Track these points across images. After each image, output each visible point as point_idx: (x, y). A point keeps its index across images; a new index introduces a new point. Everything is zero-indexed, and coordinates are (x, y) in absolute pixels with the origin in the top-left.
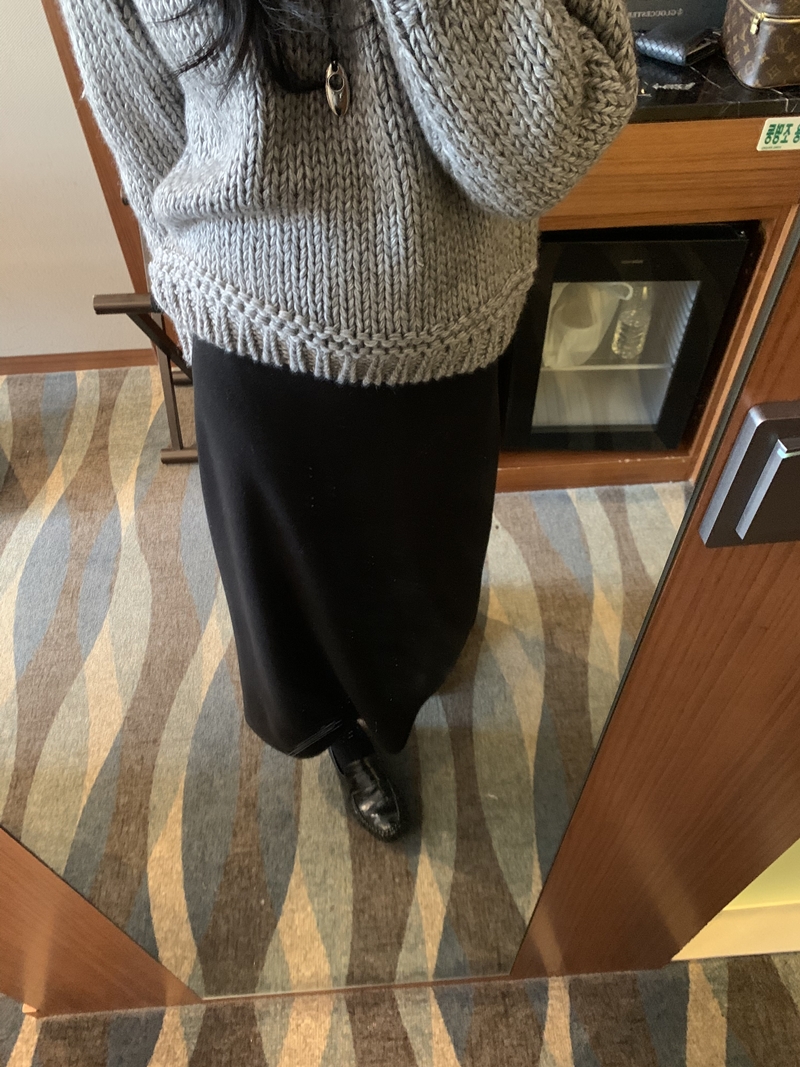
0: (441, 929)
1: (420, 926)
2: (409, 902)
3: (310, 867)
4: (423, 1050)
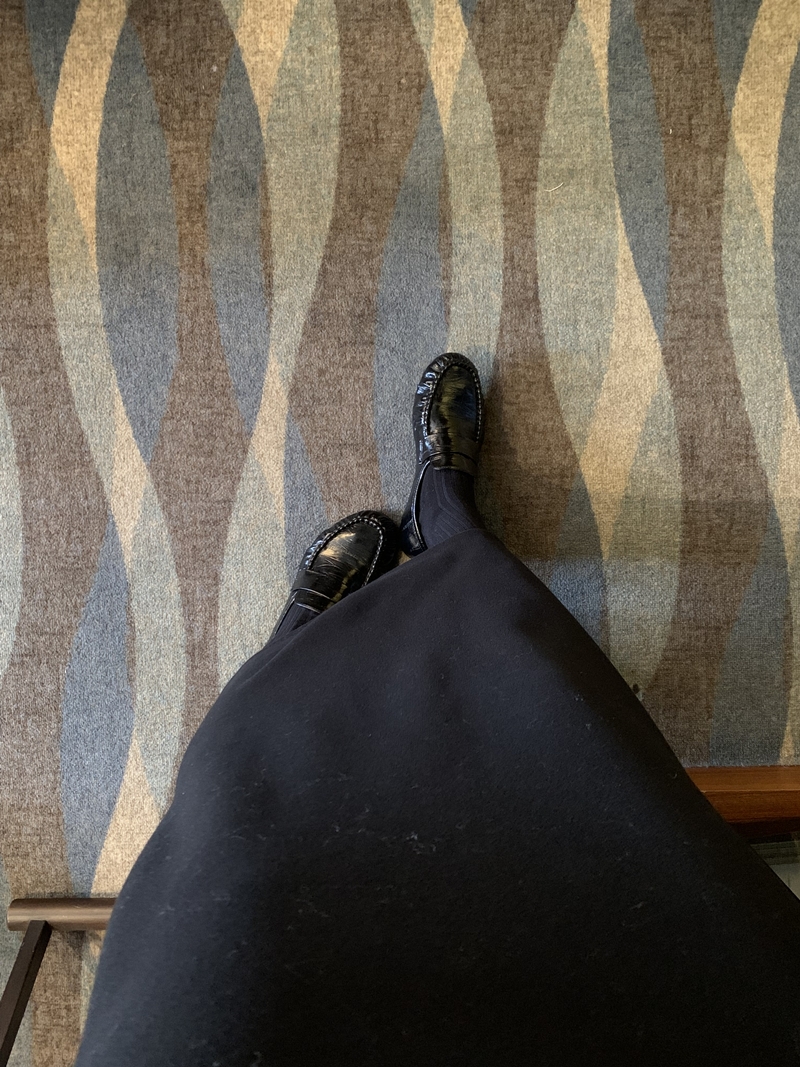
4: (423, 12)
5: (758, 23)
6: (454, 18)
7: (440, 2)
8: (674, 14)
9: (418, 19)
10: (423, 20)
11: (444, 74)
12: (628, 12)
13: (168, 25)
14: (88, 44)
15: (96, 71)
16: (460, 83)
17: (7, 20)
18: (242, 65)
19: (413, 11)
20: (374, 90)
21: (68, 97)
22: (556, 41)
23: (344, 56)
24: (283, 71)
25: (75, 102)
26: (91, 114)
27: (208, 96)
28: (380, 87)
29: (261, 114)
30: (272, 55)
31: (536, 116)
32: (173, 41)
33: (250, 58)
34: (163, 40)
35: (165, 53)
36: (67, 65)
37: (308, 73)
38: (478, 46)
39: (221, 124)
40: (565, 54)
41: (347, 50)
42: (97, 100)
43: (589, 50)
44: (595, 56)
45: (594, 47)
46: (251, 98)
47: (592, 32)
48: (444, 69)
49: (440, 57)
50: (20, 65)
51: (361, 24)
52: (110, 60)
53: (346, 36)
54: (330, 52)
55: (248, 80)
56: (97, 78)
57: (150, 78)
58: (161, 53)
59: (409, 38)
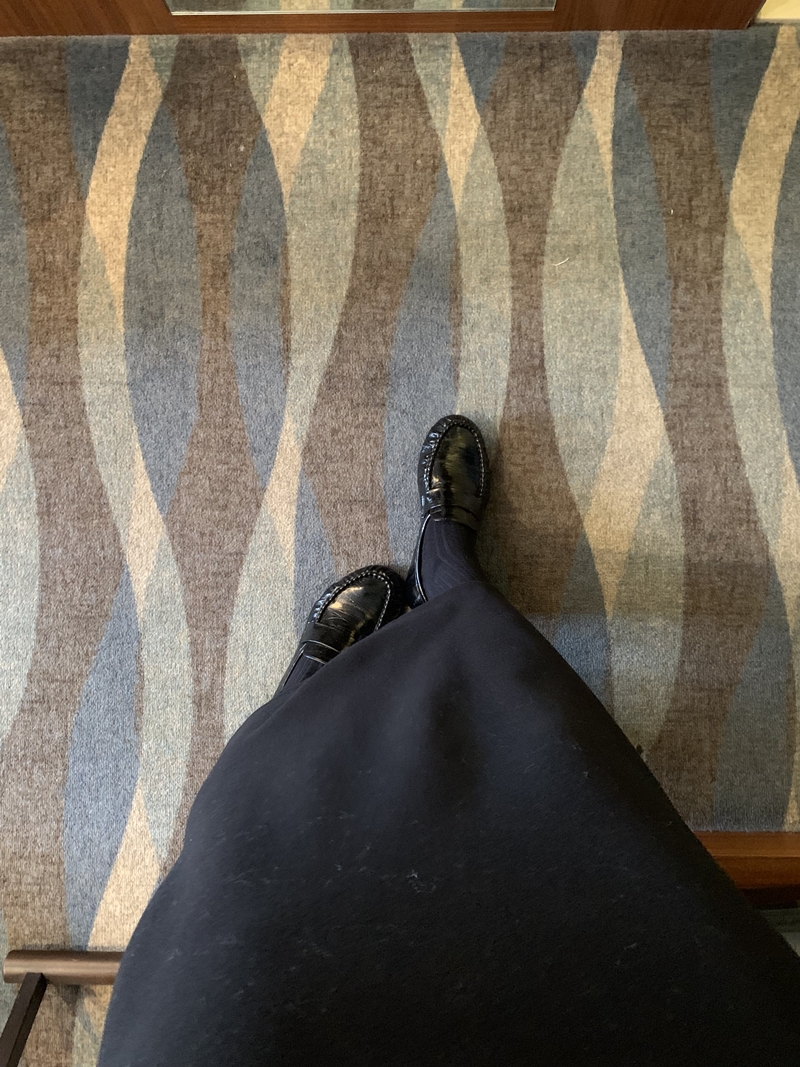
4: (438, 99)
5: (754, 114)
6: (467, 106)
7: (455, 92)
8: (675, 106)
9: (434, 106)
10: (438, 108)
11: (457, 156)
12: (631, 103)
13: (200, 109)
14: (125, 125)
15: (131, 150)
16: (473, 165)
17: (51, 102)
18: (267, 145)
19: (429, 99)
20: (391, 169)
21: (104, 172)
22: (563, 128)
23: (363, 139)
24: (305, 150)
25: (110, 177)
26: (124, 188)
27: (235, 173)
28: (397, 167)
29: (283, 190)
30: (296, 138)
31: (544, 195)
32: (203, 124)
33: (276, 140)
34: (196, 122)
35: (196, 133)
36: (104, 144)
37: (329, 153)
38: (490, 132)
39: (246, 199)
40: (571, 139)
41: (367, 133)
42: (131, 175)
43: (594, 137)
44: (600, 142)
45: (599, 134)
46: (275, 176)
47: (597, 120)
48: (457, 152)
49: (453, 141)
50: (61, 142)
51: (380, 110)
52: (144, 140)
53: (366, 120)
54: (350, 135)
55: (272, 159)
56: (131, 155)
57: (181, 156)
58: (193, 133)
59: (425, 123)
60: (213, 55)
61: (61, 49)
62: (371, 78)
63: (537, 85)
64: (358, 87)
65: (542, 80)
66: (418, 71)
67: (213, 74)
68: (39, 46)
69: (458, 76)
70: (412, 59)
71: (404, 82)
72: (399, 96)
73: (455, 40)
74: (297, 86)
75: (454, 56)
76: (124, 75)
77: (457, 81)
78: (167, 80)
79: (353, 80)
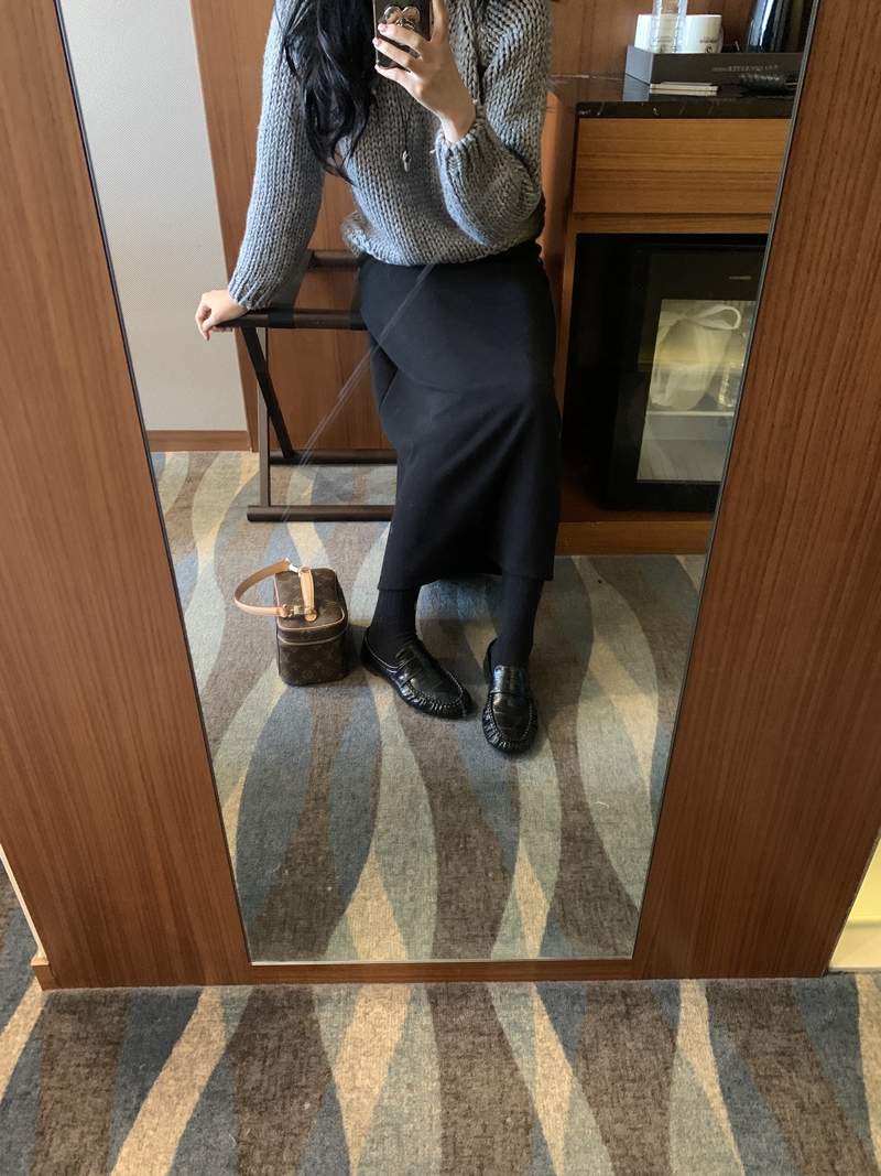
0: (545, 925)
1: (519, 919)
2: (505, 897)
3: (387, 858)
4: (523, 1049)
5: (865, 1062)
6: (556, 1055)
7: (541, 1041)
8: (778, 1053)
9: (520, 1056)
10: (525, 1057)
11: (551, 1112)
12: (731, 1051)
13: (265, 1061)
14: (178, 1080)
15: (180, 1108)
16: (571, 1124)
17: (101, 1055)
18: (335, 1102)
19: (514, 1049)
20: (477, 1129)
21: (141, 1137)
22: (664, 1079)
23: (444, 1094)
24: (379, 1108)
25: (147, 1142)
26: (161, 1157)
27: (296, 1135)
28: (485, 1127)
29: (351, 1158)
30: (369, 1092)
31: (661, 1160)
32: (266, 1077)
33: (346, 1095)
34: (257, 1076)
35: (257, 1089)
36: (149, 1102)
37: (406, 1111)
38: (585, 1083)
39: (305, 1170)
40: (676, 1092)
41: (448, 1086)
42: (172, 1140)
43: (701, 1089)
44: (709, 1095)
45: (705, 1087)
46: (343, 1139)
47: (699, 1070)
48: (551, 1107)
49: (546, 1095)
50: (100, 1101)
51: (462, 1060)
52: (197, 1096)
53: (446, 1072)
54: (430, 1089)
55: (341, 1118)
56: (178, 1115)
57: (236, 1116)
58: (253, 1089)
59: (512, 1075)
60: (286, 1003)
61: (127, 1000)
62: (450, 1026)
63: (626, 1032)
64: (438, 1036)
65: (630, 1028)
66: (500, 1019)
67: (283, 1023)
68: (105, 997)
69: (542, 1024)
70: (492, 1007)
71: (486, 1030)
72: (482, 1045)
73: (535, 988)
74: (371, 1036)
75: (536, 1004)
76: (189, 1026)
77: (541, 1030)
78: (233, 1031)
79: (432, 1029)
